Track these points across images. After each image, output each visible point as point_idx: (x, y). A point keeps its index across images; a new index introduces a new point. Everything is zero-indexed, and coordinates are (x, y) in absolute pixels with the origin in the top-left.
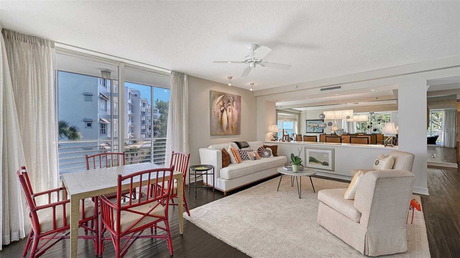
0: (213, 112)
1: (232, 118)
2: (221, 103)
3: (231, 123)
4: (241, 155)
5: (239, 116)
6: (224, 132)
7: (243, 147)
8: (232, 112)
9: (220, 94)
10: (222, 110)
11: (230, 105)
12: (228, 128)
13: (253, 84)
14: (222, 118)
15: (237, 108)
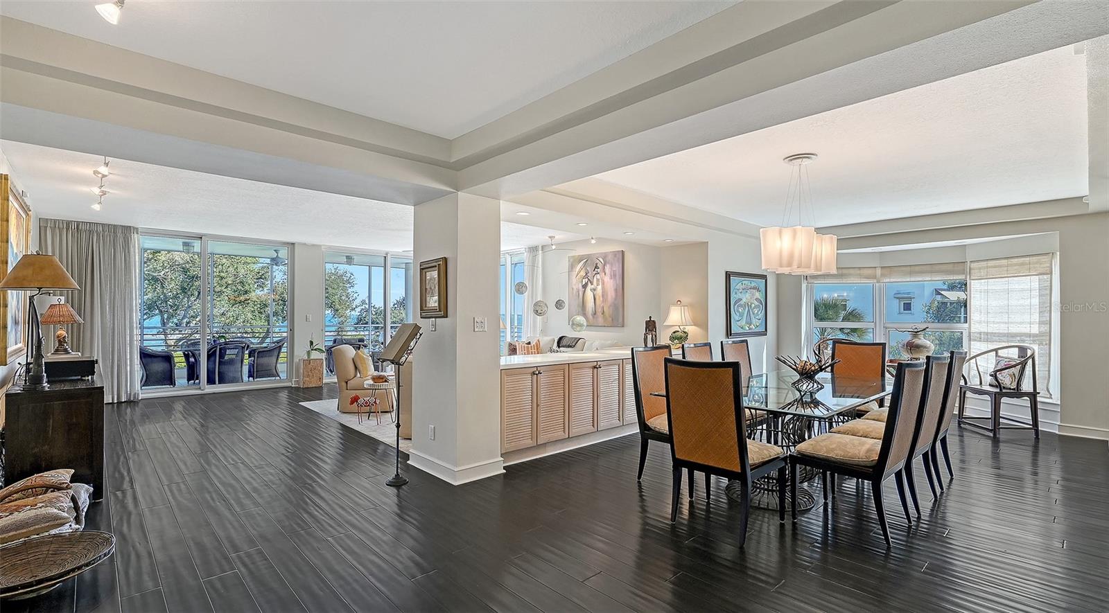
1: (603, 296)
2: (583, 273)
3: (602, 305)
5: (618, 291)
6: (589, 321)
8: (603, 284)
10: (584, 283)
11: (599, 273)
12: (595, 313)
14: (585, 298)
15: (613, 276)
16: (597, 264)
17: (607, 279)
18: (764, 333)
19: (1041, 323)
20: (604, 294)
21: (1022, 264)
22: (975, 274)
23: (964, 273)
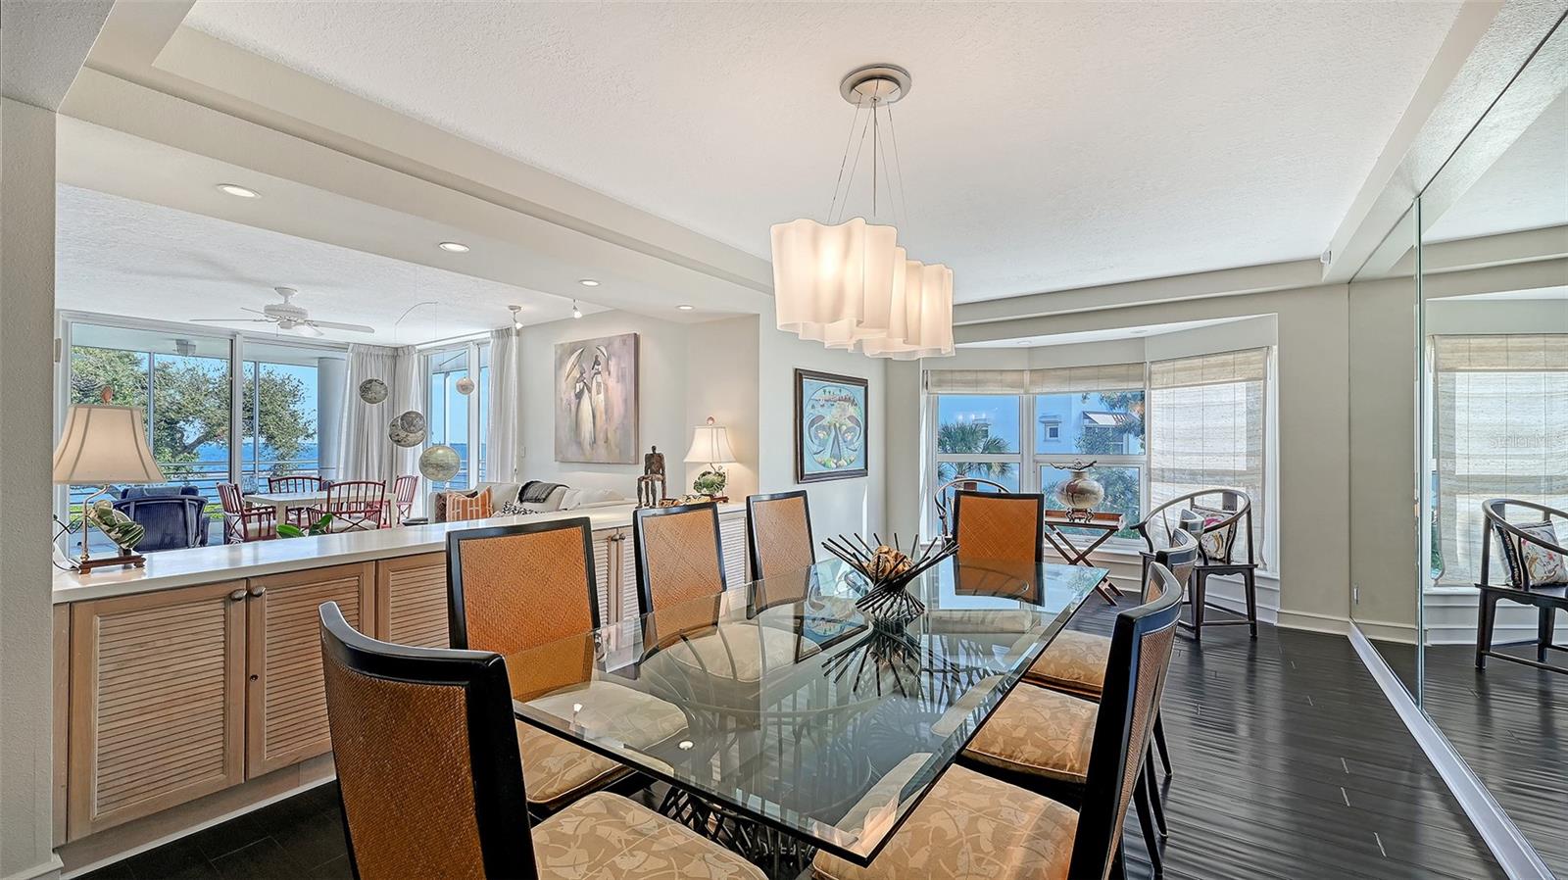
0: (558, 402)
1: (606, 412)
2: (576, 374)
3: (604, 428)
5: (629, 402)
6: (585, 454)
8: (606, 390)
10: (578, 390)
11: (600, 373)
12: (594, 441)
14: (580, 413)
15: (621, 378)
16: (597, 357)
17: (612, 382)
18: (864, 473)
19: (1249, 454)
20: (608, 410)
21: (1224, 365)
22: (1157, 380)
23: (1142, 380)
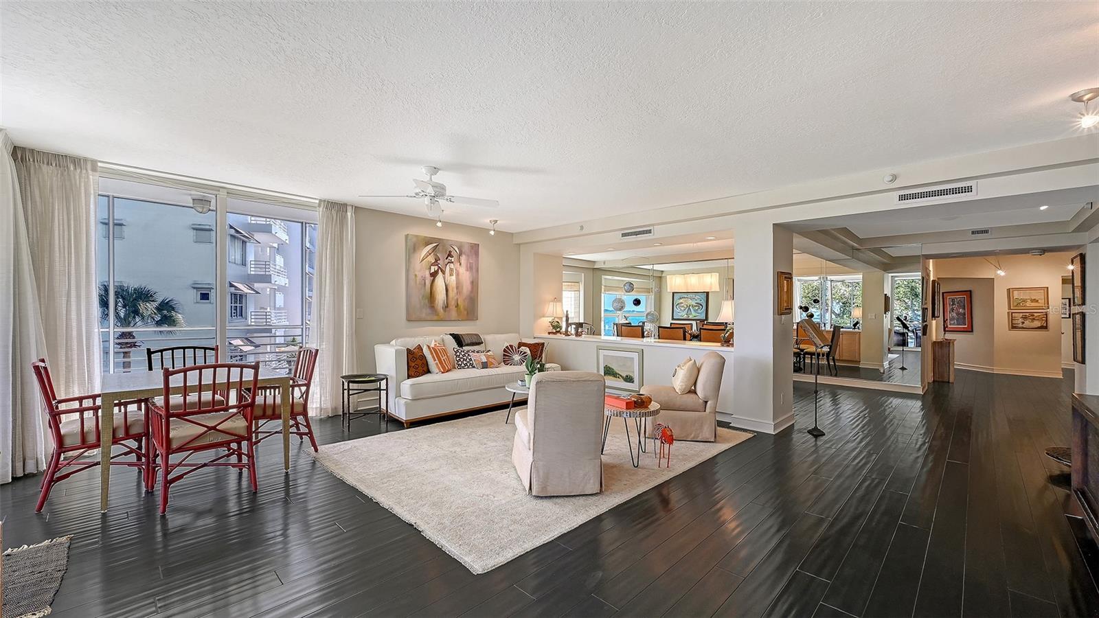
0: (412, 277)
1: (457, 288)
2: (431, 259)
3: (456, 298)
4: (458, 359)
5: (474, 284)
6: (438, 315)
7: (468, 345)
8: (458, 275)
9: (428, 242)
10: (432, 271)
11: (453, 263)
12: (446, 307)
13: (496, 221)
14: (434, 288)
15: (469, 269)
16: (450, 252)
20: (459, 286)
